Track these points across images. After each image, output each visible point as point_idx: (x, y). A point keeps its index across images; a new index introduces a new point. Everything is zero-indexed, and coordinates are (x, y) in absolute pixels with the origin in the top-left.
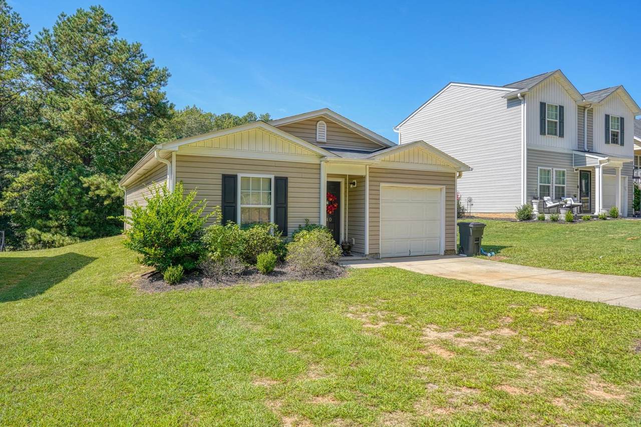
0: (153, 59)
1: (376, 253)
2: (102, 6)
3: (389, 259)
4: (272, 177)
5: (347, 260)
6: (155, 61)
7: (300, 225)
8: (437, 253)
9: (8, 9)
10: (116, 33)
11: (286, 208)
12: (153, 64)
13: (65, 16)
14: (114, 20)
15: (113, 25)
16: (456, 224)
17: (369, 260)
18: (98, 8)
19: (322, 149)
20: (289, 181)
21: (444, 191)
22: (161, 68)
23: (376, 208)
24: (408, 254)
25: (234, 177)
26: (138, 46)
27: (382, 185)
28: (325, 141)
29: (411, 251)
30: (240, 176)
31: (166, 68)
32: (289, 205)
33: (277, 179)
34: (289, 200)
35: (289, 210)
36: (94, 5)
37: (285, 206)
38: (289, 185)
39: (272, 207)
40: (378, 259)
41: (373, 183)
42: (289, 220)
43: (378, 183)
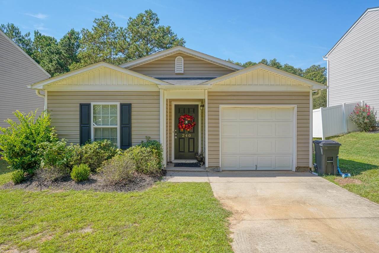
0: (176, 34)
1: (216, 167)
2: (151, 9)
3: (231, 172)
4: (118, 104)
5: (187, 171)
6: (177, 35)
7: (143, 141)
8: (290, 169)
9: (110, 21)
10: (159, 23)
11: (130, 128)
12: (176, 37)
13: (131, 19)
14: (157, 16)
15: (156, 19)
16: (311, 142)
17: (208, 172)
18: (149, 10)
19: (155, 79)
20: (132, 106)
21: (296, 109)
22: (179, 39)
23: (215, 127)
24: (254, 169)
25: (89, 105)
26: (168, 28)
27: (221, 106)
28: (182, 72)
29: (258, 166)
30: (92, 104)
31: (183, 38)
32: (133, 125)
33: (122, 105)
34: (133, 121)
35: (133, 129)
36: (147, 10)
37: (129, 126)
38: (133, 109)
39: (118, 127)
40: (218, 172)
41: (211, 105)
42: (133, 137)
43: (218, 105)
